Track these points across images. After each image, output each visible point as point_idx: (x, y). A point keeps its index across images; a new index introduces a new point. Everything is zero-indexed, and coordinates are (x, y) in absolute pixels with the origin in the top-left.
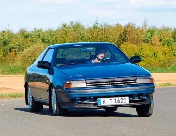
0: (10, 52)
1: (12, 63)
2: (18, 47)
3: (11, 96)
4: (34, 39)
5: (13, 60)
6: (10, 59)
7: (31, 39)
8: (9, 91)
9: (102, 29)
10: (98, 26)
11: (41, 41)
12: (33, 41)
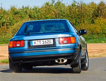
0: (3, 26)
1: (5, 35)
2: (9, 21)
3: (4, 62)
4: (23, 15)
5: (6, 32)
6: (3, 32)
7: (20, 15)
8: (2, 58)
9: (79, 7)
10: (76, 4)
11: (28, 16)
12: (22, 17)
